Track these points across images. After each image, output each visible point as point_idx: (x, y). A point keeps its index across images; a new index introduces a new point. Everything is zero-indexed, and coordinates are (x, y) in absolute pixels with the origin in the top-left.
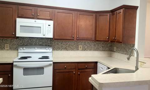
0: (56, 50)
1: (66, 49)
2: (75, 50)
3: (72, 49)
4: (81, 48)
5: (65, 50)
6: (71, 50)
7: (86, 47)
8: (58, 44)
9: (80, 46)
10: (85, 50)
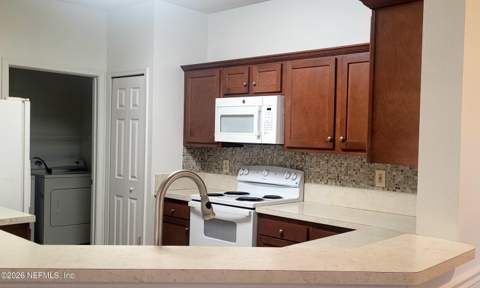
0: (315, 182)
1: (339, 181)
2: (364, 188)
3: (356, 184)
4: (384, 179)
5: (336, 185)
6: (354, 186)
7: (400, 178)
8: (318, 164)
9: (377, 172)
10: (397, 188)
